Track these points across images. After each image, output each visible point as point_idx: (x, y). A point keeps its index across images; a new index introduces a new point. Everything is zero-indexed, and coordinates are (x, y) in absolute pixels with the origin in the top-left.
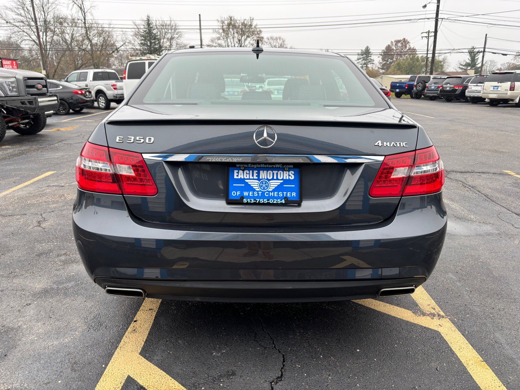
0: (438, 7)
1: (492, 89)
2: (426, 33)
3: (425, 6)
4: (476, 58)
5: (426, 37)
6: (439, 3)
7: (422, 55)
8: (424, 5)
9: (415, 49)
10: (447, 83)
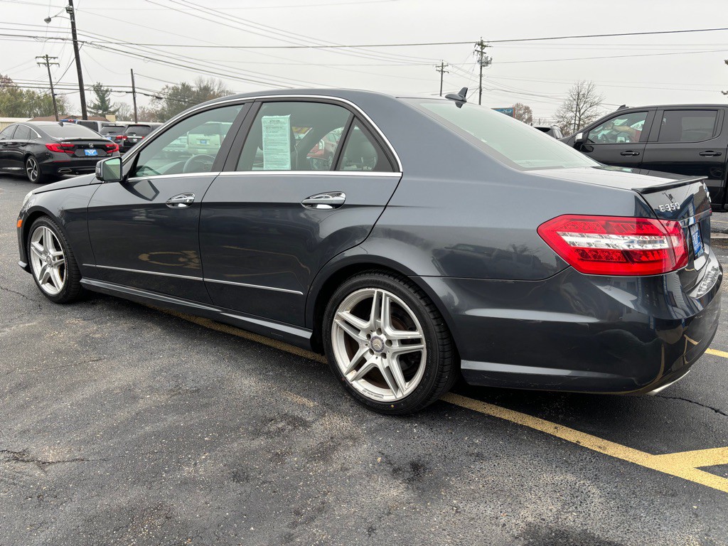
0: (73, 24)
1: (199, 143)
2: (43, 57)
3: (48, 20)
4: (107, 99)
5: (44, 64)
6: (74, 19)
7: (27, 89)
8: (47, 17)
9: (9, 79)
10: (132, 134)
